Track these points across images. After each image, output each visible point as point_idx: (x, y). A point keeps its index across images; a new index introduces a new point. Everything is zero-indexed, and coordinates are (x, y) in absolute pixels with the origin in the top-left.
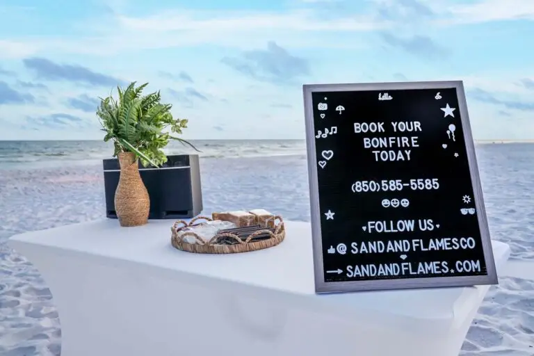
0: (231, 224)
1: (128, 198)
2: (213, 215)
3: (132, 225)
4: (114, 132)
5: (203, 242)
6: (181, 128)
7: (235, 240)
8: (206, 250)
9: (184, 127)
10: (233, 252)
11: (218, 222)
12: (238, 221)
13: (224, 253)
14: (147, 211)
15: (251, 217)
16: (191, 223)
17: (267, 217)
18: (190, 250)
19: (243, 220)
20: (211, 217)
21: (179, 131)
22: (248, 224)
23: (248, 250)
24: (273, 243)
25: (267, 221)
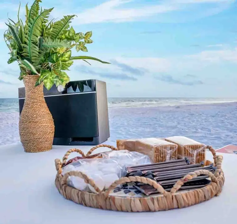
0: (143, 157)
1: (30, 122)
2: (118, 142)
3: (34, 151)
4: (18, 53)
5: (97, 190)
6: (86, 45)
7: (152, 187)
8: (101, 202)
9: (89, 42)
10: (148, 210)
11: (124, 153)
12: (152, 153)
13: (132, 211)
14: (51, 136)
15: (171, 148)
16: (90, 153)
17: (195, 147)
18: (76, 199)
19: (159, 152)
20: (115, 146)
21: (84, 49)
22: (168, 157)
23: (175, 206)
24: (214, 193)
25: (195, 153)
